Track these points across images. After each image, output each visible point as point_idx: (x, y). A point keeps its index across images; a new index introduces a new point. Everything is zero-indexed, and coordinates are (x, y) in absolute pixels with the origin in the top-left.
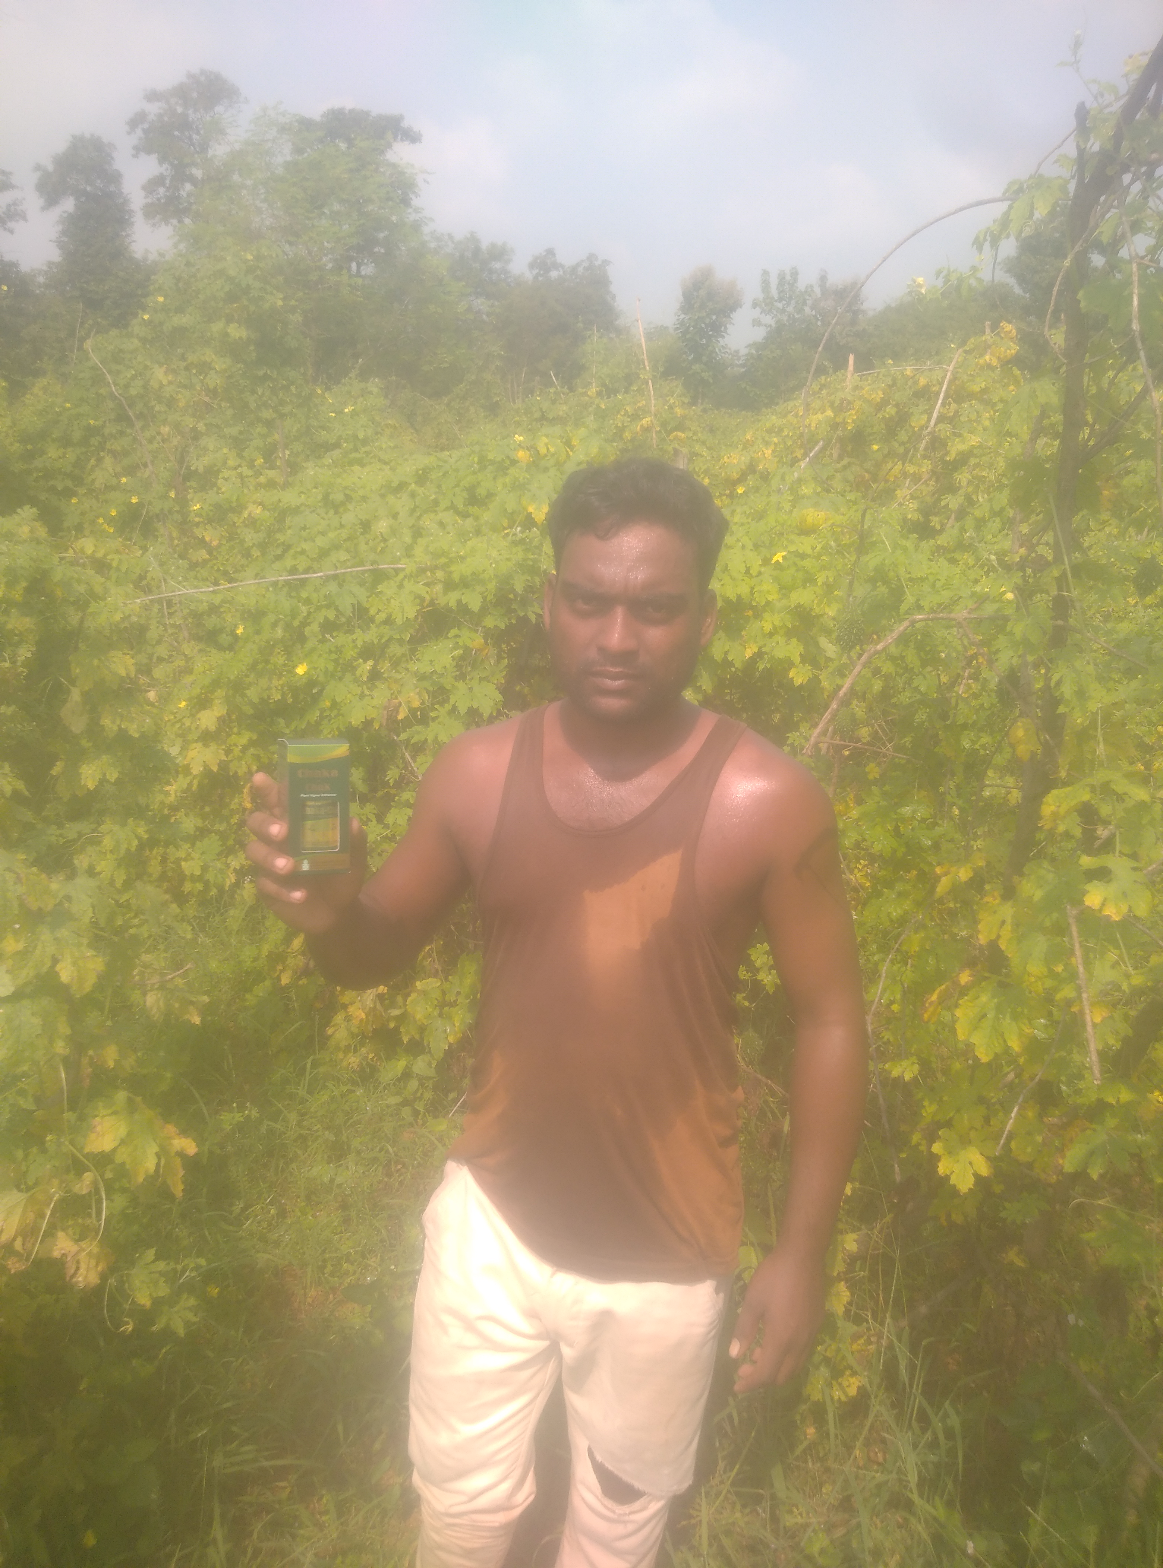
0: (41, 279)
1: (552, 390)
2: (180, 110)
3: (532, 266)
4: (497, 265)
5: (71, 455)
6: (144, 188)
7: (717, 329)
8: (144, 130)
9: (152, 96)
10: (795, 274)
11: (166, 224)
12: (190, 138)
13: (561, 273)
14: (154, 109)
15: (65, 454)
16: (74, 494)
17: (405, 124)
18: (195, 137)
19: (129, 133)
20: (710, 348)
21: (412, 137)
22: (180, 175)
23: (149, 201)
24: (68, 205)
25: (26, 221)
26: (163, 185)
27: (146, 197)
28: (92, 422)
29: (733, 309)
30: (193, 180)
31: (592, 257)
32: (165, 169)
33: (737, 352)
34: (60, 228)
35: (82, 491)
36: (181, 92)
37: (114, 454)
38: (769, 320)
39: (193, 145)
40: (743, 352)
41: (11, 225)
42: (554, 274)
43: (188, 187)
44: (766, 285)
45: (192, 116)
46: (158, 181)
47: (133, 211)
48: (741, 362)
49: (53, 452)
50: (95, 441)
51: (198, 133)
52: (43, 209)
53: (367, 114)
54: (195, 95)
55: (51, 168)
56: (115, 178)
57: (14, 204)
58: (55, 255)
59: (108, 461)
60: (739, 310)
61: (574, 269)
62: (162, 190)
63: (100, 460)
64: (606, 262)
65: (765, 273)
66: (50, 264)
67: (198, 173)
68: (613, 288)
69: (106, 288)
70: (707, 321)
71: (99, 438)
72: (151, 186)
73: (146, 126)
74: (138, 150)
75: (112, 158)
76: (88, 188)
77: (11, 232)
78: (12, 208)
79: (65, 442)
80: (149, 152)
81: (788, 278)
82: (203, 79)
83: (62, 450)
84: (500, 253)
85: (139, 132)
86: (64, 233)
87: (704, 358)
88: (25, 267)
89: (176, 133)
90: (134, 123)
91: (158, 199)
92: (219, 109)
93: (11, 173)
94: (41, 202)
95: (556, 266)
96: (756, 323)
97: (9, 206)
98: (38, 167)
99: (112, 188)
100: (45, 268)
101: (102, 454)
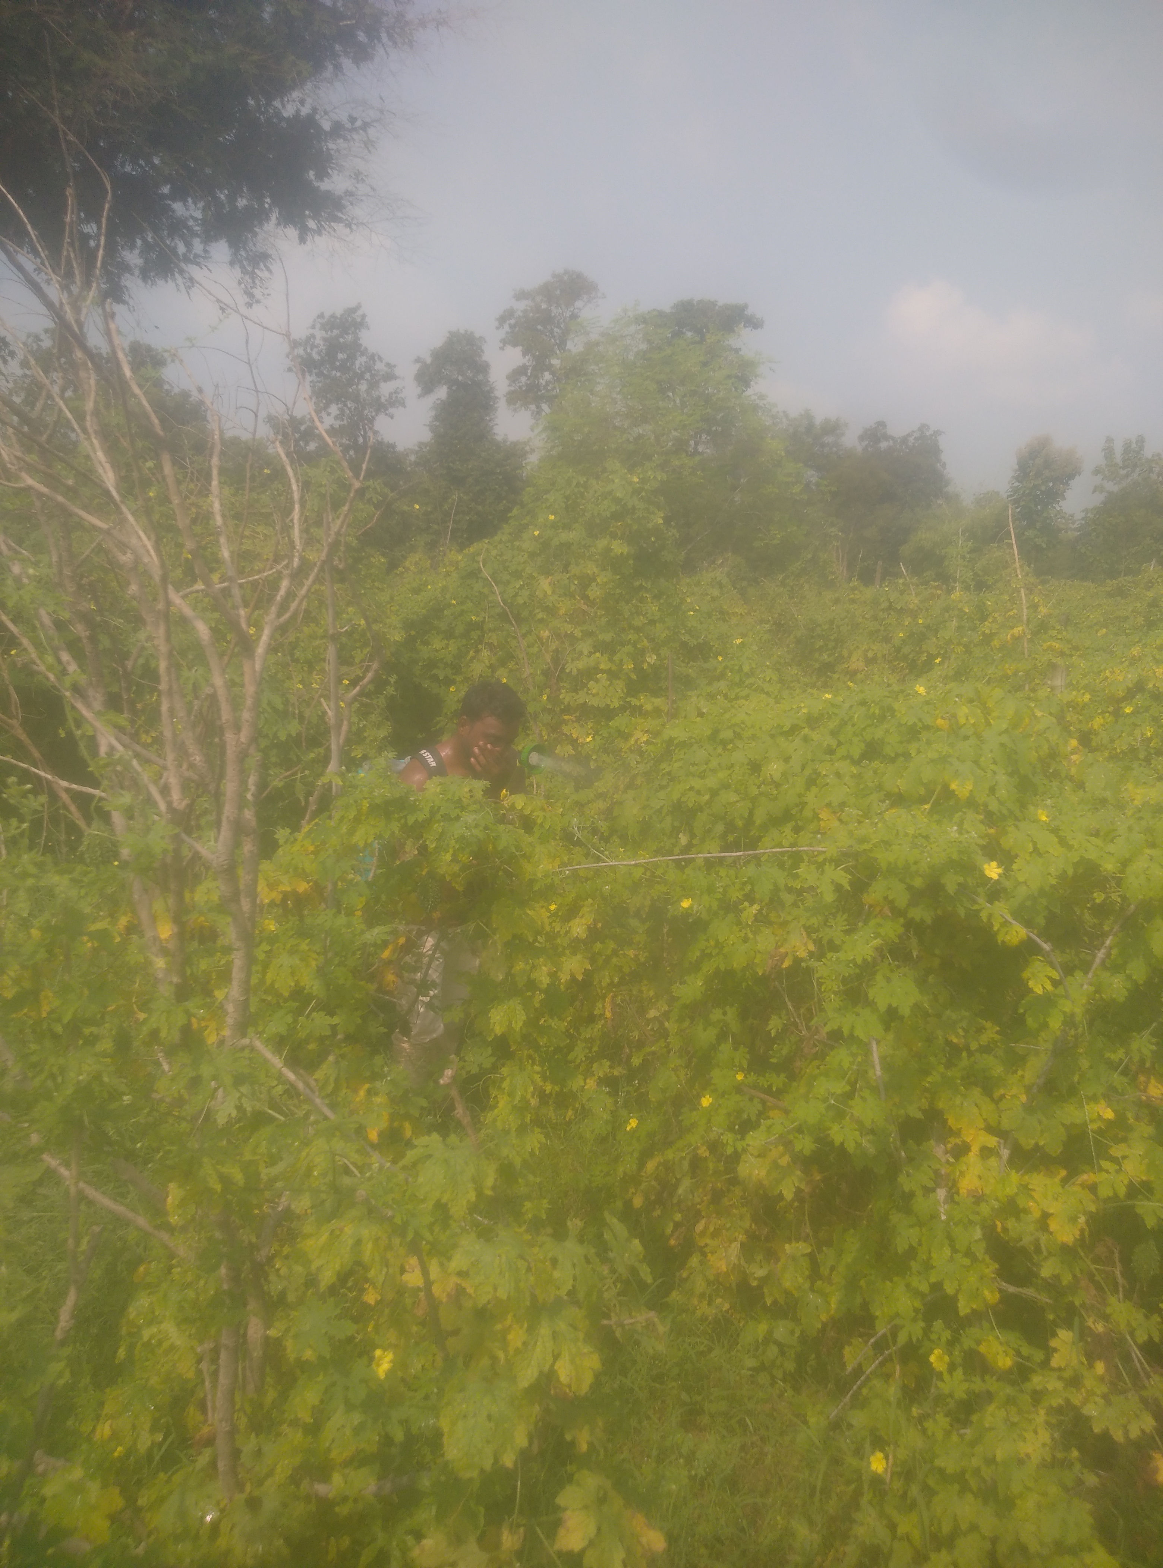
0: (413, 458)
1: (901, 581)
2: (544, 306)
3: (861, 438)
4: (829, 439)
5: (453, 647)
6: (508, 377)
7: (1054, 496)
8: (511, 326)
9: (521, 295)
10: (1141, 440)
11: (526, 410)
12: (552, 332)
13: (891, 443)
14: (521, 306)
15: (447, 645)
16: (453, 682)
17: (749, 312)
18: (556, 330)
19: (497, 328)
20: (1045, 515)
21: (755, 324)
22: (541, 364)
23: (512, 388)
24: (442, 393)
25: (405, 407)
26: (526, 375)
27: (509, 385)
28: (473, 618)
29: (1071, 477)
30: (549, 368)
31: (923, 427)
32: (527, 360)
33: (1072, 516)
34: (433, 413)
35: (458, 678)
36: (546, 291)
37: (491, 646)
38: (1112, 487)
39: (554, 337)
40: (1079, 515)
41: (391, 410)
42: (884, 445)
43: (547, 376)
44: (1109, 452)
45: (555, 311)
46: (521, 371)
47: (496, 397)
48: (1075, 526)
49: (437, 643)
50: (475, 635)
51: (559, 327)
52: (419, 396)
53: (714, 304)
54: (558, 292)
55: (429, 360)
56: (484, 368)
57: (396, 392)
58: (426, 436)
59: (485, 653)
60: (1077, 477)
61: (904, 440)
62: (524, 379)
63: (477, 651)
64: (938, 433)
65: (1109, 440)
66: (421, 445)
67: (556, 362)
68: (943, 457)
69: (470, 467)
70: (1043, 488)
71: (479, 632)
72: (515, 375)
73: (512, 321)
74: (505, 342)
75: (482, 351)
76: (460, 378)
77: (392, 417)
78: (394, 396)
79: (449, 635)
80: (515, 345)
81: (1134, 446)
82: (566, 278)
83: (446, 642)
84: (833, 428)
85: (506, 328)
86: (436, 418)
87: (1038, 525)
88: (400, 448)
89: (539, 327)
90: (502, 320)
91: (520, 387)
92: (579, 304)
93: (395, 366)
94: (419, 390)
95: (886, 437)
96: (1097, 489)
97: (391, 394)
98: (418, 360)
99: (480, 377)
100: (417, 448)
101: (480, 647)
